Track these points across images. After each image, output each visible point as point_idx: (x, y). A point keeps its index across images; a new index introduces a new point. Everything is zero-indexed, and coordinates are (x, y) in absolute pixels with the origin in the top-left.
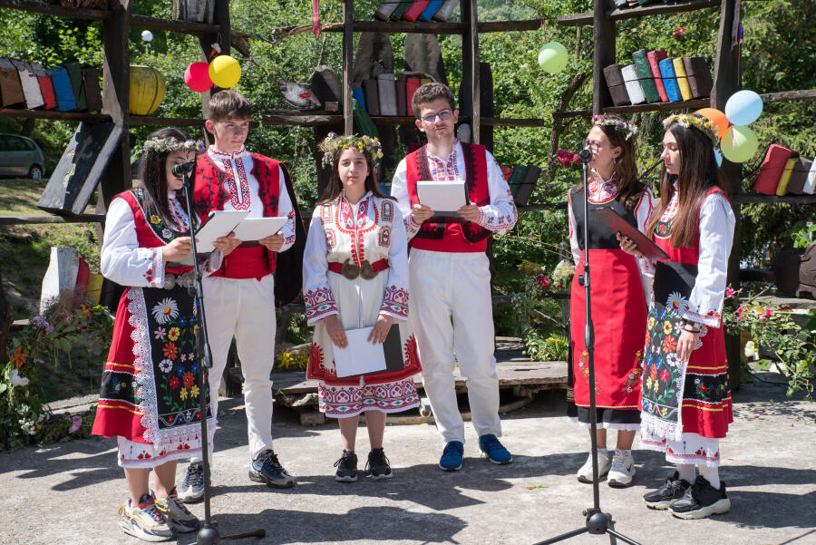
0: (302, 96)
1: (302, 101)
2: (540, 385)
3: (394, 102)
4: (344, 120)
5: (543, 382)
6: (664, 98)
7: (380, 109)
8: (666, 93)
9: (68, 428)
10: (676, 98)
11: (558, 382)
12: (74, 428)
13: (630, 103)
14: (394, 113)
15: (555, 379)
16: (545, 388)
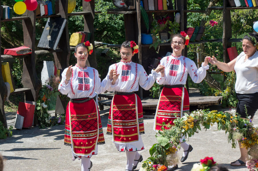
0: (121, 4)
1: (121, 6)
2: (208, 104)
3: (154, 5)
4: (136, 13)
5: (210, 103)
6: (247, 5)
7: (148, 8)
8: (248, 4)
9: (57, 121)
10: (251, 6)
11: (214, 102)
12: (59, 121)
13: (236, 7)
14: (153, 9)
15: (213, 102)
16: (210, 105)
